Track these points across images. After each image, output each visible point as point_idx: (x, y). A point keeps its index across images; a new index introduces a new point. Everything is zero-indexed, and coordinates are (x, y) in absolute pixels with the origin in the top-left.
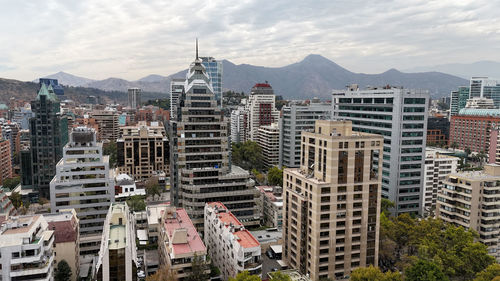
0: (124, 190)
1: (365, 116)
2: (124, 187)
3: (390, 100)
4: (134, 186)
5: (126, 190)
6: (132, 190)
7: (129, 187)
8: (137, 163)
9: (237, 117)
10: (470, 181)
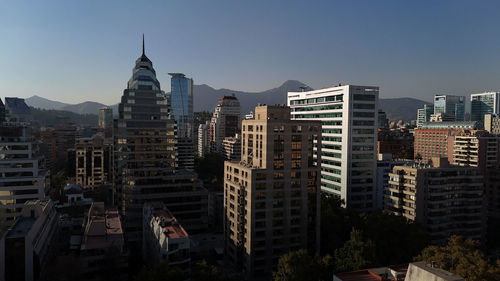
0: (69, 200)
2: (70, 196)
3: (340, 97)
4: (81, 195)
5: (73, 199)
6: (79, 199)
7: (75, 196)
8: (89, 174)
9: (204, 131)
10: (414, 171)
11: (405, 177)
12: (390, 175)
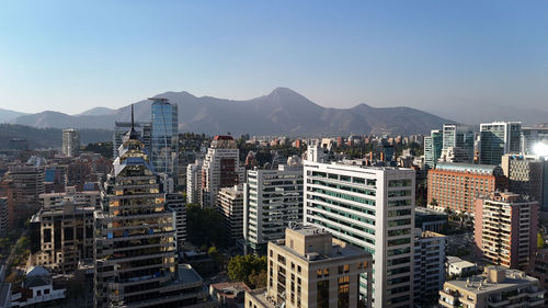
0: (35, 294)
1: (353, 198)
2: (35, 290)
3: (372, 182)
4: (50, 287)
5: (39, 292)
6: (47, 291)
7: (42, 288)
8: (58, 247)
9: (193, 173)
10: (473, 296)
11: (461, 300)
12: (440, 293)
